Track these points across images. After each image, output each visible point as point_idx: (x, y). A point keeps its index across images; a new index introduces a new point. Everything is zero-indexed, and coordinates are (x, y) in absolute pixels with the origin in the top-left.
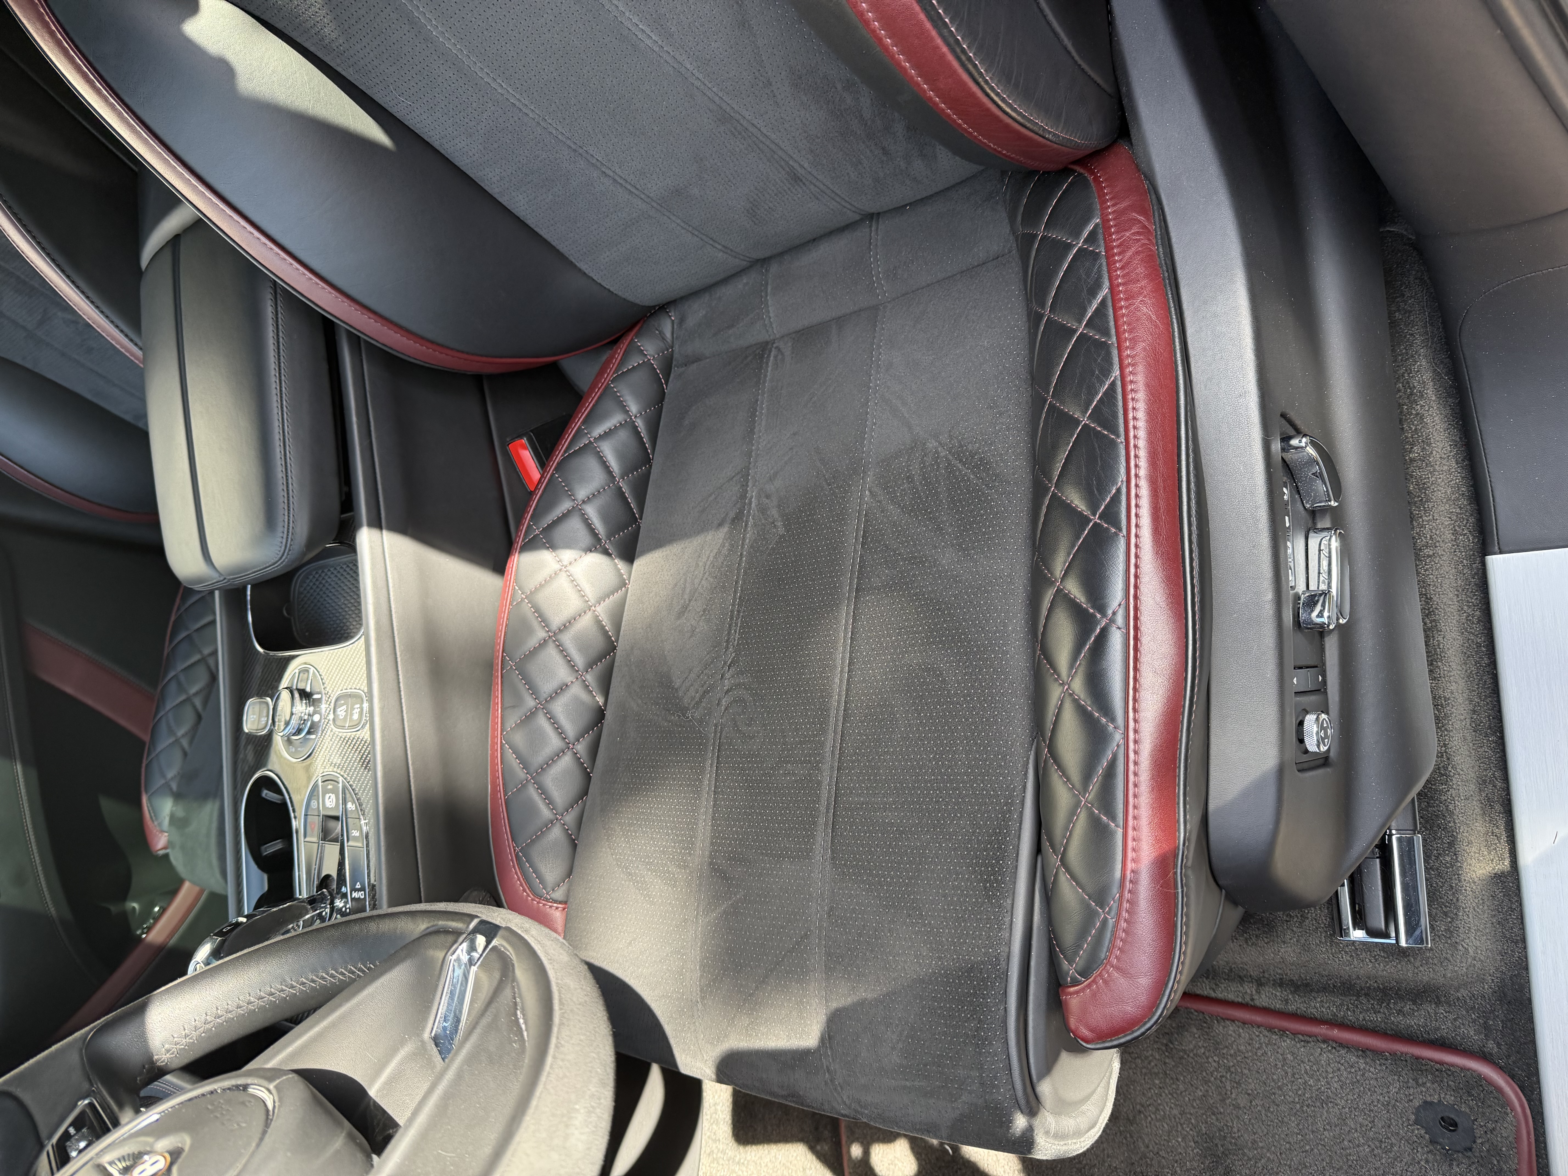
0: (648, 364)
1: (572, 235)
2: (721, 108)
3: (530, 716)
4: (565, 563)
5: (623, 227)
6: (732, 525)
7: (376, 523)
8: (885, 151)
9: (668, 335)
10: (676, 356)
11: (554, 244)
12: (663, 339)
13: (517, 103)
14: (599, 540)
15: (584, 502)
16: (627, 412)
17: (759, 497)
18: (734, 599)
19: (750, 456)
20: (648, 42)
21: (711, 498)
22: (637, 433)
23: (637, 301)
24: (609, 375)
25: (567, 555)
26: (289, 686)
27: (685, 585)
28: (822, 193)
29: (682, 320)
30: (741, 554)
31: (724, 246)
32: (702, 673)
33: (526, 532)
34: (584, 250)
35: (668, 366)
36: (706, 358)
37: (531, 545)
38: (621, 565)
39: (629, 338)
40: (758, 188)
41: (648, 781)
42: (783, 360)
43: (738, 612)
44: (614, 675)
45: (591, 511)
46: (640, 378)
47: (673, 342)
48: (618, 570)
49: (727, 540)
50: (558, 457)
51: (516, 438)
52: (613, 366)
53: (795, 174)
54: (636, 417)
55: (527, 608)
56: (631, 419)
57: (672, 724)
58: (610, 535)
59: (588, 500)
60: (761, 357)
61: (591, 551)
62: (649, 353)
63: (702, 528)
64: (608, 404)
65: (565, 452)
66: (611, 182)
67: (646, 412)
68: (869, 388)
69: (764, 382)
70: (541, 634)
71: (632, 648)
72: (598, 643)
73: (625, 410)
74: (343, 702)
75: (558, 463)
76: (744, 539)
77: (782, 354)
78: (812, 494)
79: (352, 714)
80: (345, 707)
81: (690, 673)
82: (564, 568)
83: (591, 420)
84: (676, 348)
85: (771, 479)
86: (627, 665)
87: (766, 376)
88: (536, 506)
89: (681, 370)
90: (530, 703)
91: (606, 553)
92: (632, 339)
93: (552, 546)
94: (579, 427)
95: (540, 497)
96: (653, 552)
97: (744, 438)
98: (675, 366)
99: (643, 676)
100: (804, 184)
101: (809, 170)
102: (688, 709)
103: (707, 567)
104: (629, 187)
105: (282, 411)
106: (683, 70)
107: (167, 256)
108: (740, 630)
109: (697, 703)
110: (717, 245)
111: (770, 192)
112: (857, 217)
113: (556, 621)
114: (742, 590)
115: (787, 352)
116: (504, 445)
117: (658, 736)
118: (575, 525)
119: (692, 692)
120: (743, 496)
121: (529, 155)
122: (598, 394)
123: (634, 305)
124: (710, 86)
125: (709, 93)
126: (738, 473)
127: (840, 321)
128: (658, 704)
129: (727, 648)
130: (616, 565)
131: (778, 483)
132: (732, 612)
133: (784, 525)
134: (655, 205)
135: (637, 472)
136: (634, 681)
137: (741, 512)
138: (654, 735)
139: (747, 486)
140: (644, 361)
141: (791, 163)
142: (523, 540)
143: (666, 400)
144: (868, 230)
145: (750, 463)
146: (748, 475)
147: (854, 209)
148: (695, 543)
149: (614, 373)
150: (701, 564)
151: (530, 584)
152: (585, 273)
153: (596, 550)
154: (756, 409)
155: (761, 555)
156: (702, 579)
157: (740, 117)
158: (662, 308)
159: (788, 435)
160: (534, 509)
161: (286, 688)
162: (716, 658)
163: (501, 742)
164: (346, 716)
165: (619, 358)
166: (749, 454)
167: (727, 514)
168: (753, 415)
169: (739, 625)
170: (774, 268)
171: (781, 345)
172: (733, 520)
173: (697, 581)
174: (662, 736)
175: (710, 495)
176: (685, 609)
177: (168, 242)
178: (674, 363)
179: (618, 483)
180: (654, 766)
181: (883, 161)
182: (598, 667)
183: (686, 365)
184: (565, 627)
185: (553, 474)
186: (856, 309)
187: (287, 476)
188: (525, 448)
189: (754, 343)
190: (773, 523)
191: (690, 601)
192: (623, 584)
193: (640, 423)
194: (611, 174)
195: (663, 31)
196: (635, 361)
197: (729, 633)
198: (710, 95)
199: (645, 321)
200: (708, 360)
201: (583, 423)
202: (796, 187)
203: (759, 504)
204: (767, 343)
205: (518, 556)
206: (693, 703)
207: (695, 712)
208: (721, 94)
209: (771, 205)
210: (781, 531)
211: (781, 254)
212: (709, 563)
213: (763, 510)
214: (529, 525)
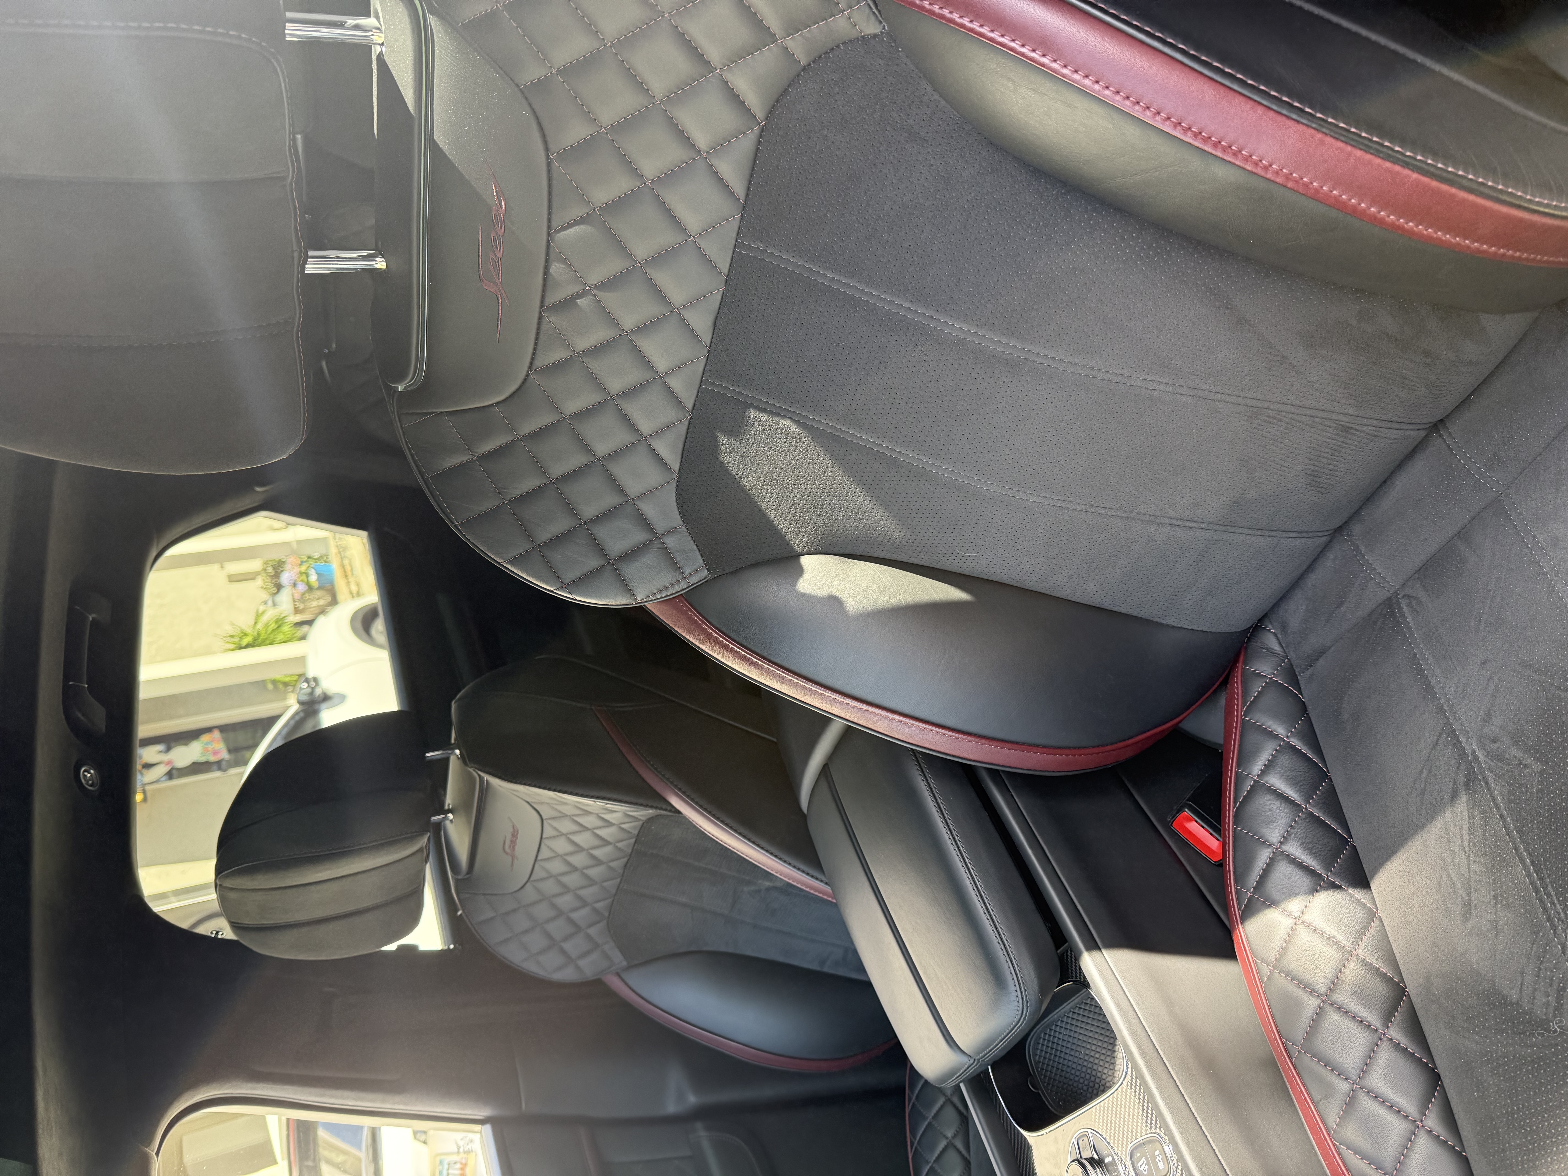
0: (1272, 684)
1: (1149, 596)
2: (1247, 406)
3: (1350, 1102)
4: (1297, 914)
5: (1195, 563)
6: (1469, 789)
7: (1093, 946)
8: (1427, 353)
9: (1277, 648)
10: (1295, 663)
11: (1135, 614)
12: (1274, 654)
13: (1064, 505)
14: (1319, 876)
15: (1281, 843)
16: (1276, 737)
17: (1482, 746)
18: (1525, 867)
19: (1444, 712)
20: (1161, 388)
21: (1424, 775)
22: (1298, 752)
23: (1233, 630)
24: (1239, 710)
25: (1295, 905)
26: (1075, 1158)
27: (1451, 881)
28: (1378, 429)
29: (1284, 627)
30: (1501, 816)
31: (1298, 532)
32: (1540, 969)
33: (1238, 899)
34: (1166, 604)
35: (1292, 676)
36: (1330, 648)
37: (1249, 911)
38: (1358, 894)
39: (1240, 668)
40: (1312, 457)
41: (1550, 1131)
42: (1420, 603)
43: (1541, 879)
44: (1422, 1020)
45: (1293, 849)
46: (1271, 698)
47: (1285, 652)
48: (1358, 900)
49: (1473, 808)
50: (1231, 811)
51: (1178, 812)
52: (1238, 702)
53: (1343, 426)
54: (1288, 737)
55: (1281, 980)
56: (1284, 741)
57: (1538, 1047)
58: (1328, 867)
59: (1284, 840)
60: (1393, 614)
61: (1317, 891)
62: (1267, 672)
63: (1433, 812)
64: (1253, 738)
65: (1235, 803)
66: (1169, 528)
67: (1295, 727)
68: (1545, 574)
69: (1412, 634)
70: (1312, 1003)
71: (1428, 979)
72: (1380, 989)
73: (1272, 736)
74: (1139, 1155)
75: (1234, 817)
76: (1494, 799)
77: (1415, 598)
78: (1549, 710)
79: (1156, 1165)
80: (1143, 1159)
81: (1523, 977)
82: (1298, 920)
83: (1243, 760)
84: (1292, 655)
85: (1487, 718)
86: (1433, 1001)
87: (1409, 628)
88: (1234, 868)
89: (1308, 673)
90: (1343, 1087)
91: (1334, 886)
92: (1242, 669)
93: (1272, 903)
94: (1237, 773)
95: (1234, 858)
96: (1389, 863)
97: (1425, 698)
98: (1300, 672)
99: (1462, 1005)
100: (1356, 429)
101: (1356, 413)
102: (1548, 1021)
103: (1467, 849)
104: (1187, 524)
105: (968, 869)
106: (1201, 394)
107: (824, 787)
108: (1558, 900)
109: (1556, 1009)
110: (1291, 535)
111: (1326, 455)
112: (1423, 434)
113: (1321, 982)
114: (1530, 854)
115: (1421, 594)
116: (1168, 827)
117: (1527, 1070)
118: (1284, 872)
119: (1541, 999)
120: (1462, 754)
121: (1088, 544)
122: (1238, 733)
123: (1231, 634)
124: (1230, 392)
125: (1231, 399)
126: (1440, 735)
127: (1463, 534)
128: (1503, 1031)
129: (1554, 927)
130: (1352, 896)
131: (1497, 720)
132: (1532, 883)
133: (1537, 760)
134: (1217, 527)
135: (1319, 790)
136: (1453, 1018)
137: (1470, 772)
138: (1521, 1070)
139: (1461, 742)
140: (1266, 682)
141: (1334, 417)
142: (1239, 909)
143: (1309, 707)
144: (1439, 441)
145: (1448, 719)
146: (1455, 731)
147: (1417, 427)
148: (1434, 831)
149: (1243, 708)
150: (1456, 849)
151: (1272, 953)
152: (1173, 627)
153: (1323, 888)
154: (1419, 664)
155: (1529, 804)
156: (1469, 865)
157: (1269, 404)
158: (1256, 628)
159: (1476, 668)
160: (1234, 873)
161: (1073, 1161)
162: (1547, 945)
163: (1334, 1145)
164: (1150, 1169)
165: (1240, 692)
166: (1441, 710)
167: (1455, 782)
168: (1420, 671)
169: (1553, 893)
170: (1357, 529)
171: (1408, 591)
172: (1467, 785)
173: (1464, 870)
174: (1533, 1067)
175: (1421, 773)
176: (1468, 908)
177: (820, 774)
178: (1297, 670)
179: (1306, 809)
180: (1546, 1109)
181: (1428, 364)
182: (1398, 1018)
183: (1311, 666)
184: (1334, 984)
185: (1235, 830)
186: (1473, 514)
187: (996, 929)
188: (1190, 819)
189: (1374, 606)
190: (1521, 763)
191: (1469, 894)
192: (1372, 914)
193: (1295, 742)
194: (1167, 521)
195: (1171, 371)
196: (1257, 688)
197: (1545, 910)
198: (1233, 401)
199: (1246, 648)
200: (1333, 648)
201: (1239, 765)
202: (1350, 436)
203: (1488, 753)
204: (1390, 599)
205: (1243, 928)
206: (1551, 1010)
207: (1561, 1021)
208: (1242, 394)
209: (1331, 467)
210: (1537, 767)
211: (1357, 512)
212: (1466, 843)
213: (1499, 757)
214: (1237, 891)
